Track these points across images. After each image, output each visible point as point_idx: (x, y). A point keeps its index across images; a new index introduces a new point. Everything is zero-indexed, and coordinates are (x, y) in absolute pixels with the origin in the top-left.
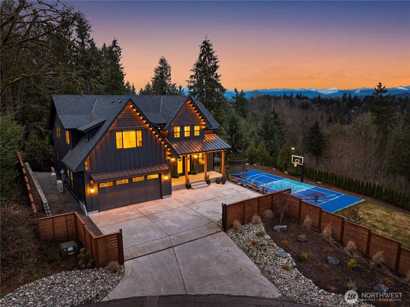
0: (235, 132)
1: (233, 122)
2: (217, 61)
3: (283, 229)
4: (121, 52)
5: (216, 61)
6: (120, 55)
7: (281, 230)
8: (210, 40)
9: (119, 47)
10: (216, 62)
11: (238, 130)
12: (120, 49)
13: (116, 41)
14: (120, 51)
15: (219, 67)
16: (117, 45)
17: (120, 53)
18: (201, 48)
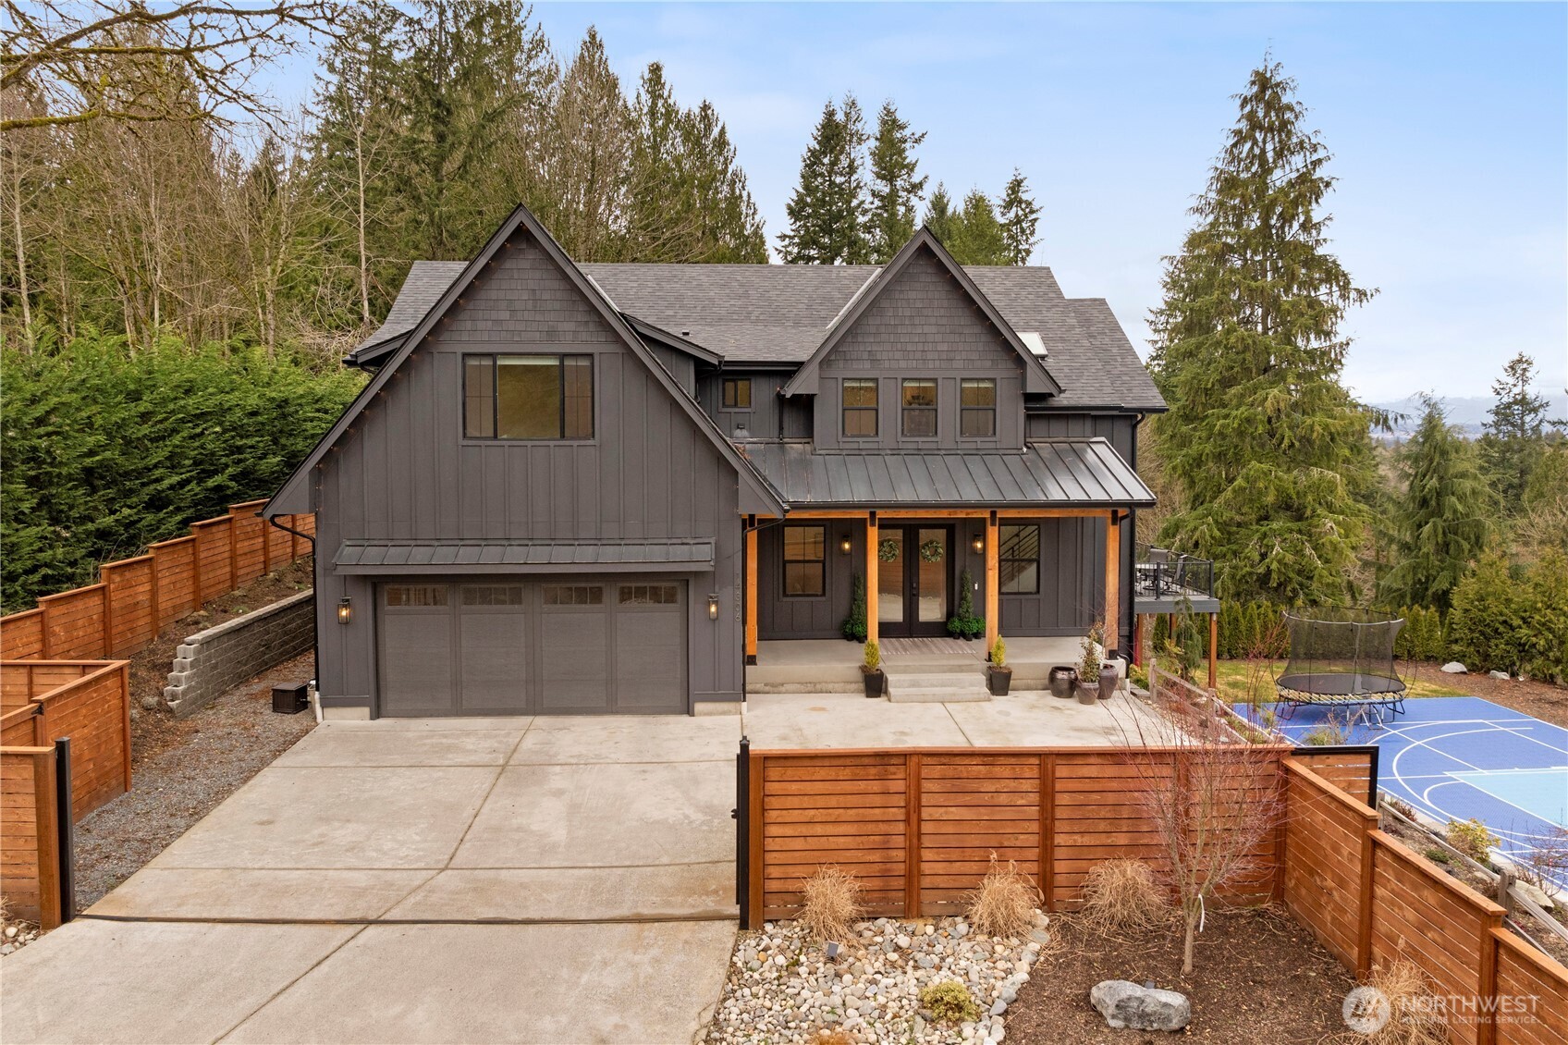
0: (1439, 512)
1: (1431, 461)
2: (1321, 154)
3: (1143, 1016)
4: (1035, 220)
5: (1315, 157)
6: (1032, 233)
7: (1127, 1019)
8: (1283, 64)
9: (1030, 203)
10: (1317, 163)
11: (1454, 499)
12: (1032, 212)
13: (1022, 181)
14: (1034, 216)
15: (1334, 182)
16: (1024, 197)
17: (1033, 225)
18: (1242, 106)
